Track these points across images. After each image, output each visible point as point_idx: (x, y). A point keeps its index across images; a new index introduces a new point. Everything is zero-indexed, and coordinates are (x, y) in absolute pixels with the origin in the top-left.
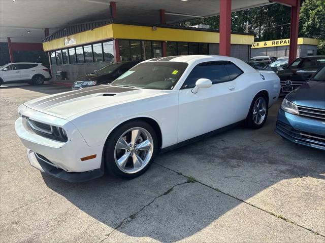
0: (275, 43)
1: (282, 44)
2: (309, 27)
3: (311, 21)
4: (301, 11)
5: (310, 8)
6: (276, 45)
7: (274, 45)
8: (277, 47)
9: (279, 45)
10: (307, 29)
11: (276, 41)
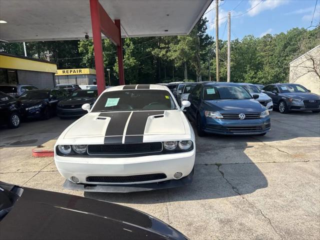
0: (66, 72)
1: (72, 73)
2: (89, 59)
3: (90, 55)
4: (81, 45)
5: (88, 44)
6: (66, 74)
7: (64, 74)
8: (67, 76)
9: (69, 74)
10: (88, 61)
11: (66, 70)
